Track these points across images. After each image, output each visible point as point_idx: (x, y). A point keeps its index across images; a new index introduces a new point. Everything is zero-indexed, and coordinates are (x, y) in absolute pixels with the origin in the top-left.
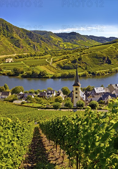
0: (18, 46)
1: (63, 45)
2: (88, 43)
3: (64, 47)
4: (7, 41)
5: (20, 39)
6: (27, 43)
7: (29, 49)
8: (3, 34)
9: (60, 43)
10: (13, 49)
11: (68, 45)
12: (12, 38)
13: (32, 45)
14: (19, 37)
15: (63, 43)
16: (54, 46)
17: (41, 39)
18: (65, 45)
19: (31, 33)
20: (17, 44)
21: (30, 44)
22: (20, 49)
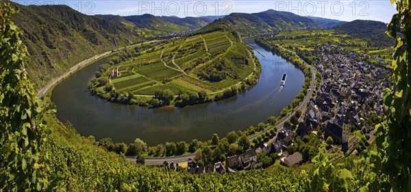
0: (95, 42)
1: (141, 33)
2: (168, 27)
3: (144, 36)
4: (81, 37)
5: (94, 31)
6: (103, 35)
7: (108, 44)
8: (72, 27)
9: (136, 30)
10: (92, 48)
11: (147, 33)
12: (85, 31)
13: (110, 39)
14: (92, 29)
15: (139, 30)
16: (134, 37)
17: (117, 27)
18: (144, 33)
19: (104, 21)
20: (93, 39)
21: (107, 37)
22: (98, 47)
